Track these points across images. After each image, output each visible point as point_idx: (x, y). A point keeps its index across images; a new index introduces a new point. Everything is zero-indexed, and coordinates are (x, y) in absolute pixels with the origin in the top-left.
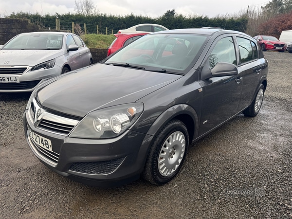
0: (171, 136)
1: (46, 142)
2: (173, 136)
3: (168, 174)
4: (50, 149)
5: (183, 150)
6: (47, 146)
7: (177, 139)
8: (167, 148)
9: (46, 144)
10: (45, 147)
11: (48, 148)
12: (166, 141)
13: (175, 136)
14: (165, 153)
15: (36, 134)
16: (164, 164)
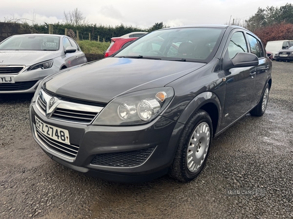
0: (198, 126)
1: (62, 134)
2: (200, 127)
3: (195, 169)
4: (67, 142)
5: (208, 144)
6: (63, 138)
7: (204, 131)
8: (195, 140)
9: (61, 136)
10: (60, 140)
11: (64, 140)
12: (194, 132)
13: (201, 127)
14: (193, 146)
15: (49, 126)
16: (192, 158)
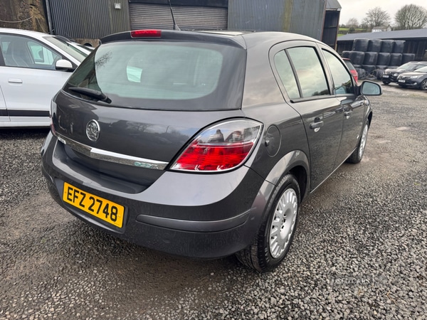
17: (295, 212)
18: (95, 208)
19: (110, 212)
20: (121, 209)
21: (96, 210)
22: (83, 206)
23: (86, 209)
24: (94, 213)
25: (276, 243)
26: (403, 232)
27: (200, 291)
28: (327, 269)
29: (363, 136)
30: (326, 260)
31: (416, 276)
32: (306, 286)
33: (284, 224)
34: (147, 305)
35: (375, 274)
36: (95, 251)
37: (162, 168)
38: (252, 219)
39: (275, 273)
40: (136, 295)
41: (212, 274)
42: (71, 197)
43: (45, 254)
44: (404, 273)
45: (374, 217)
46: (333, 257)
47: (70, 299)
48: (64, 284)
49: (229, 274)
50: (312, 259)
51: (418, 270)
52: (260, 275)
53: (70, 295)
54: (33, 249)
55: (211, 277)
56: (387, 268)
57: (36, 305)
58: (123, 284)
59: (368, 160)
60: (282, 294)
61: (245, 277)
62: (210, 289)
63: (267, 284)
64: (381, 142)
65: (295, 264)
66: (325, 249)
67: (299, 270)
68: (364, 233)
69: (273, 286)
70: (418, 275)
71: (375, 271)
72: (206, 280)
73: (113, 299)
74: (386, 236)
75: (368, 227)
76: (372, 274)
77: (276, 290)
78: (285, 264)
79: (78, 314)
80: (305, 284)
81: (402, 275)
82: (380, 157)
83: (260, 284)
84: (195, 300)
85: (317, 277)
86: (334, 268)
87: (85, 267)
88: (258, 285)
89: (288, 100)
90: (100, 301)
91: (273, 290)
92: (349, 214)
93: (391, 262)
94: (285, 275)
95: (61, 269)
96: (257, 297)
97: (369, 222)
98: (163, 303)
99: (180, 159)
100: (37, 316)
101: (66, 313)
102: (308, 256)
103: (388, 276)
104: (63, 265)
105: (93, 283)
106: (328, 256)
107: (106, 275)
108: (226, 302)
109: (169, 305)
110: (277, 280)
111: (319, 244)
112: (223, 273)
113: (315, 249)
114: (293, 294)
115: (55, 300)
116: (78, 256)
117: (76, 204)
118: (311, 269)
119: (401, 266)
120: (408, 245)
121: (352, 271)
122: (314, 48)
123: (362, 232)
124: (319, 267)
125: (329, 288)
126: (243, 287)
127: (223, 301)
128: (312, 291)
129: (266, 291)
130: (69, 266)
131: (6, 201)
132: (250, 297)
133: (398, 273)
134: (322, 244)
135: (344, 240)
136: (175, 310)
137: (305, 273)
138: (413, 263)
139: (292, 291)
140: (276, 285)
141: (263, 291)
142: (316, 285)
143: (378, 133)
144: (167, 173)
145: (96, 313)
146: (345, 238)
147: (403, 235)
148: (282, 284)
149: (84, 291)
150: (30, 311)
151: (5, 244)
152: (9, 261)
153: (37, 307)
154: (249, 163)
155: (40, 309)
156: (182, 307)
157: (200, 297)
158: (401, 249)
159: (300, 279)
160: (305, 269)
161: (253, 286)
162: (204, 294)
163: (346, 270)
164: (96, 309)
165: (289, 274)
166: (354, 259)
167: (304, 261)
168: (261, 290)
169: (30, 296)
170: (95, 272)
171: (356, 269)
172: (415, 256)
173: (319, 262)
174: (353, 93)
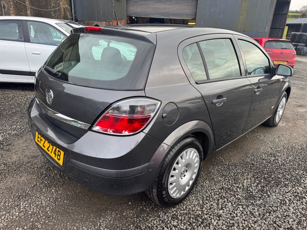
17: (197, 165)
18: (50, 149)
19: (57, 153)
20: (62, 153)
21: (50, 151)
22: (44, 147)
23: (45, 149)
24: (49, 153)
25: (176, 188)
26: (290, 188)
27: (117, 215)
28: (216, 211)
29: (280, 106)
30: (218, 204)
31: (286, 227)
32: (194, 223)
33: (186, 174)
34: (77, 219)
35: (253, 221)
36: (58, 176)
37: (87, 128)
38: (150, 170)
39: (175, 209)
40: (73, 211)
41: (130, 203)
42: (39, 140)
43: (27, 174)
44: (277, 223)
45: (270, 173)
46: (224, 202)
47: (30, 208)
48: (31, 197)
49: (142, 205)
50: (207, 202)
51: (290, 223)
52: (164, 208)
53: (32, 205)
54: (21, 169)
55: (128, 205)
56: (265, 217)
57: (8, 209)
58: (68, 202)
59: (284, 124)
60: (174, 226)
61: (153, 208)
62: (124, 214)
63: (166, 216)
64: (301, 110)
65: (193, 204)
66: (220, 195)
67: (194, 209)
68: (257, 186)
69: (170, 219)
70: (289, 226)
71: (253, 219)
72: (124, 207)
73: (57, 212)
74: (274, 190)
75: (262, 181)
76: (251, 220)
77: (170, 222)
78: (185, 203)
79: (32, 219)
80: (194, 221)
81: (275, 225)
82: (295, 123)
83: (161, 216)
84: (111, 220)
85: (206, 216)
86: (222, 211)
87: (48, 186)
88: (159, 217)
89: (193, 82)
90: (49, 212)
91: (169, 222)
92: (251, 169)
93: (270, 213)
94: (181, 212)
95: (33, 186)
96: (155, 226)
97: (264, 178)
98: (89, 220)
99: (98, 123)
100: (6, 217)
101: (25, 217)
102: (205, 199)
103: (263, 224)
104: (35, 183)
105: (48, 199)
106: (220, 201)
107: (59, 194)
108: (132, 226)
109: (92, 222)
110: (175, 214)
111: (217, 190)
112: (138, 204)
113: (213, 194)
114: (182, 227)
115: (22, 207)
116: (46, 178)
117: (41, 145)
118: (204, 209)
119: (277, 217)
120: (290, 200)
121: (235, 215)
122: (230, 39)
123: (256, 184)
124: (210, 209)
125: (211, 226)
126: (148, 216)
127: (129, 225)
128: (198, 227)
129: (163, 222)
130: (38, 184)
131: (16, 134)
132: (150, 225)
133: (272, 223)
134: (220, 191)
135: (238, 190)
136: (95, 226)
137: (198, 212)
138: (289, 216)
139: (182, 225)
140: (173, 218)
141: (161, 222)
142: (202, 223)
143: (301, 102)
144: (89, 132)
145: (43, 221)
146: (240, 188)
147: (289, 192)
148: (177, 218)
149: (41, 203)
150: (4, 213)
151: (5, 164)
152: (3, 177)
153: (9, 211)
154: (146, 131)
155: (10, 212)
156: (100, 225)
157: (115, 219)
158: (283, 203)
159: (192, 216)
160: (199, 209)
161: (155, 216)
162: (118, 218)
163: (231, 214)
164: (44, 217)
165: (185, 211)
166: (240, 206)
167: (201, 202)
168: (160, 220)
169: (7, 202)
170: (53, 191)
171: (239, 215)
172: (292, 210)
173: (212, 205)
174: (270, 73)
